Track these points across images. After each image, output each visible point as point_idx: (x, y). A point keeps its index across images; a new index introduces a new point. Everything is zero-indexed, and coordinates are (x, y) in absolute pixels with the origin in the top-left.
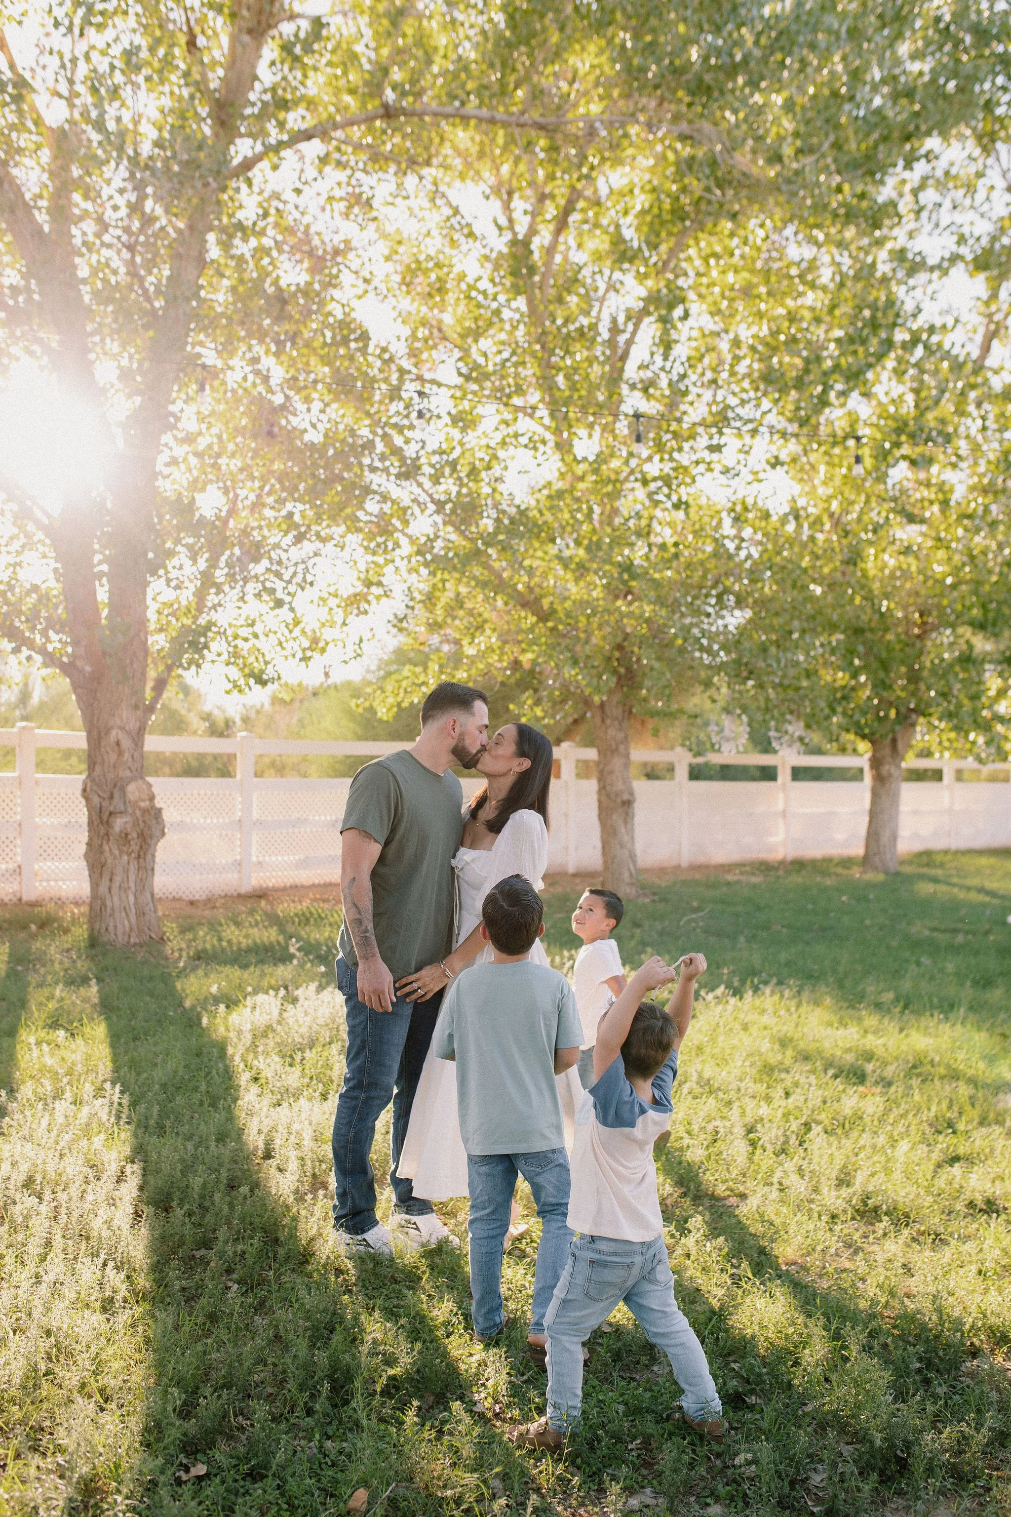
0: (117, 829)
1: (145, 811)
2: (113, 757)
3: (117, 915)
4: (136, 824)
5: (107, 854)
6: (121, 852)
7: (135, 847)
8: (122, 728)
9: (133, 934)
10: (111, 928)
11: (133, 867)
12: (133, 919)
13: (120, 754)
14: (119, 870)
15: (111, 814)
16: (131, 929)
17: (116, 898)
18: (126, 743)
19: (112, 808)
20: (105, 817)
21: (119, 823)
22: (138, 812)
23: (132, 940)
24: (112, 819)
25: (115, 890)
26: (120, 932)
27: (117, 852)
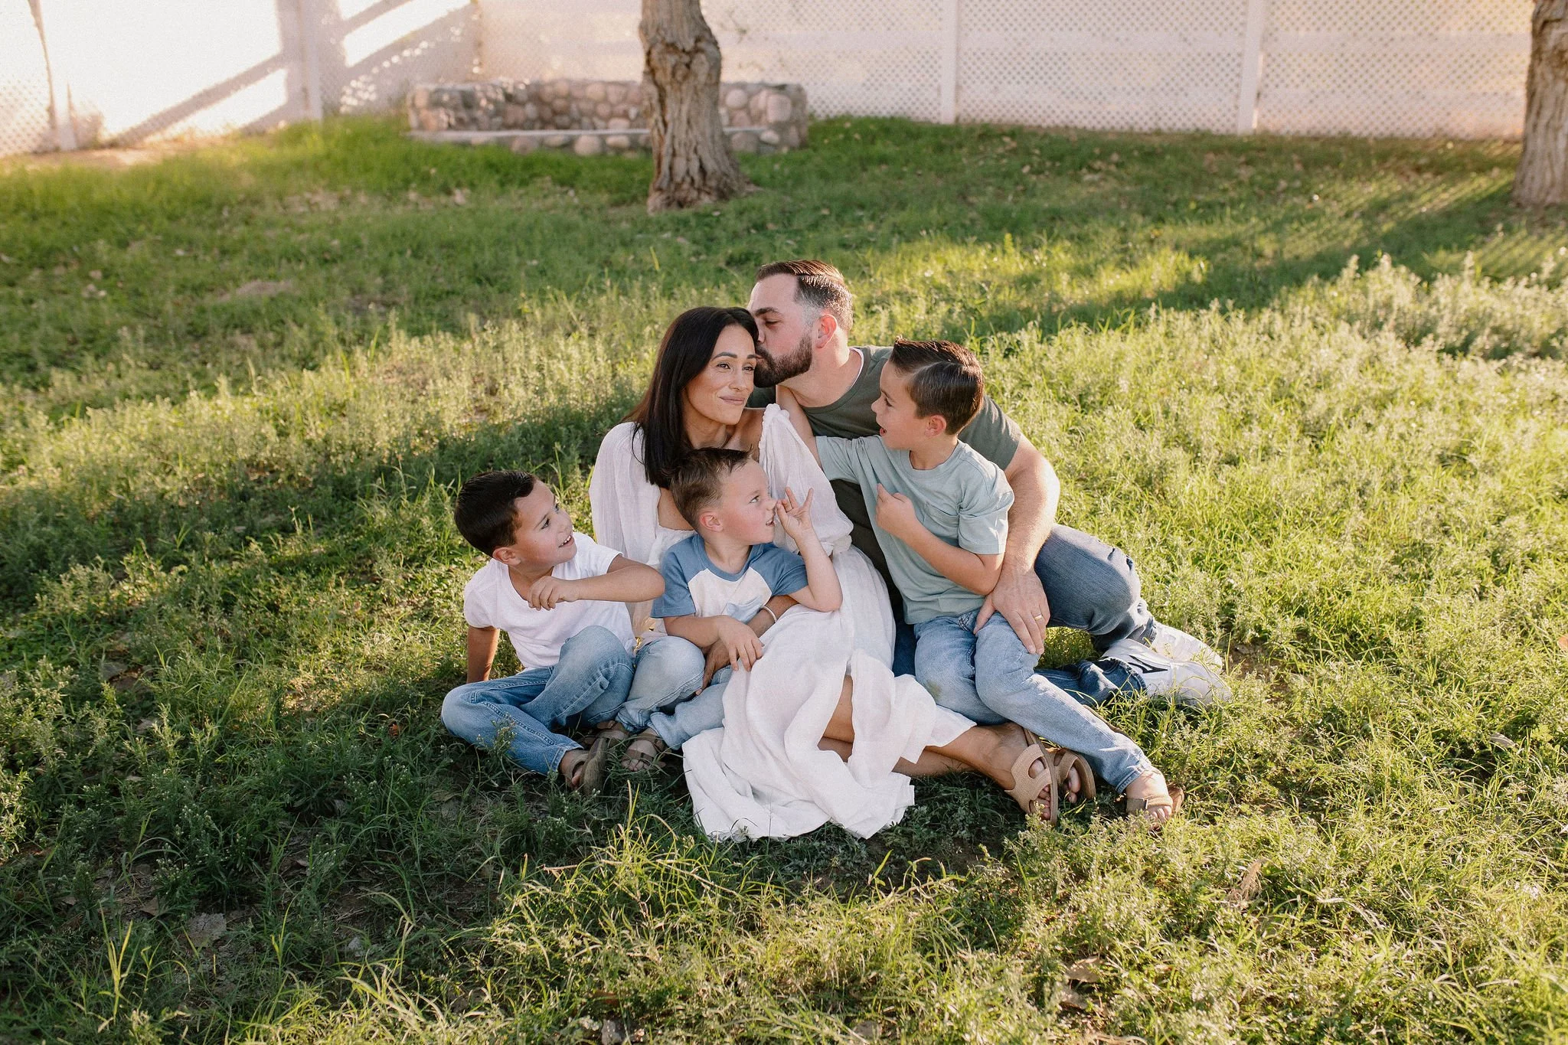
0: (1551, 44)
3: (1537, 163)
5: (1538, 79)
6: (1556, 77)
9: (1555, 191)
10: (1527, 180)
12: (1558, 171)
14: (1549, 102)
15: (1546, 23)
16: (1553, 185)
17: (1539, 141)
19: (1547, 15)
20: (1538, 26)
21: (1554, 34)
23: (1550, 199)
24: (1547, 30)
25: (1541, 129)
26: (1536, 186)
27: (1550, 77)
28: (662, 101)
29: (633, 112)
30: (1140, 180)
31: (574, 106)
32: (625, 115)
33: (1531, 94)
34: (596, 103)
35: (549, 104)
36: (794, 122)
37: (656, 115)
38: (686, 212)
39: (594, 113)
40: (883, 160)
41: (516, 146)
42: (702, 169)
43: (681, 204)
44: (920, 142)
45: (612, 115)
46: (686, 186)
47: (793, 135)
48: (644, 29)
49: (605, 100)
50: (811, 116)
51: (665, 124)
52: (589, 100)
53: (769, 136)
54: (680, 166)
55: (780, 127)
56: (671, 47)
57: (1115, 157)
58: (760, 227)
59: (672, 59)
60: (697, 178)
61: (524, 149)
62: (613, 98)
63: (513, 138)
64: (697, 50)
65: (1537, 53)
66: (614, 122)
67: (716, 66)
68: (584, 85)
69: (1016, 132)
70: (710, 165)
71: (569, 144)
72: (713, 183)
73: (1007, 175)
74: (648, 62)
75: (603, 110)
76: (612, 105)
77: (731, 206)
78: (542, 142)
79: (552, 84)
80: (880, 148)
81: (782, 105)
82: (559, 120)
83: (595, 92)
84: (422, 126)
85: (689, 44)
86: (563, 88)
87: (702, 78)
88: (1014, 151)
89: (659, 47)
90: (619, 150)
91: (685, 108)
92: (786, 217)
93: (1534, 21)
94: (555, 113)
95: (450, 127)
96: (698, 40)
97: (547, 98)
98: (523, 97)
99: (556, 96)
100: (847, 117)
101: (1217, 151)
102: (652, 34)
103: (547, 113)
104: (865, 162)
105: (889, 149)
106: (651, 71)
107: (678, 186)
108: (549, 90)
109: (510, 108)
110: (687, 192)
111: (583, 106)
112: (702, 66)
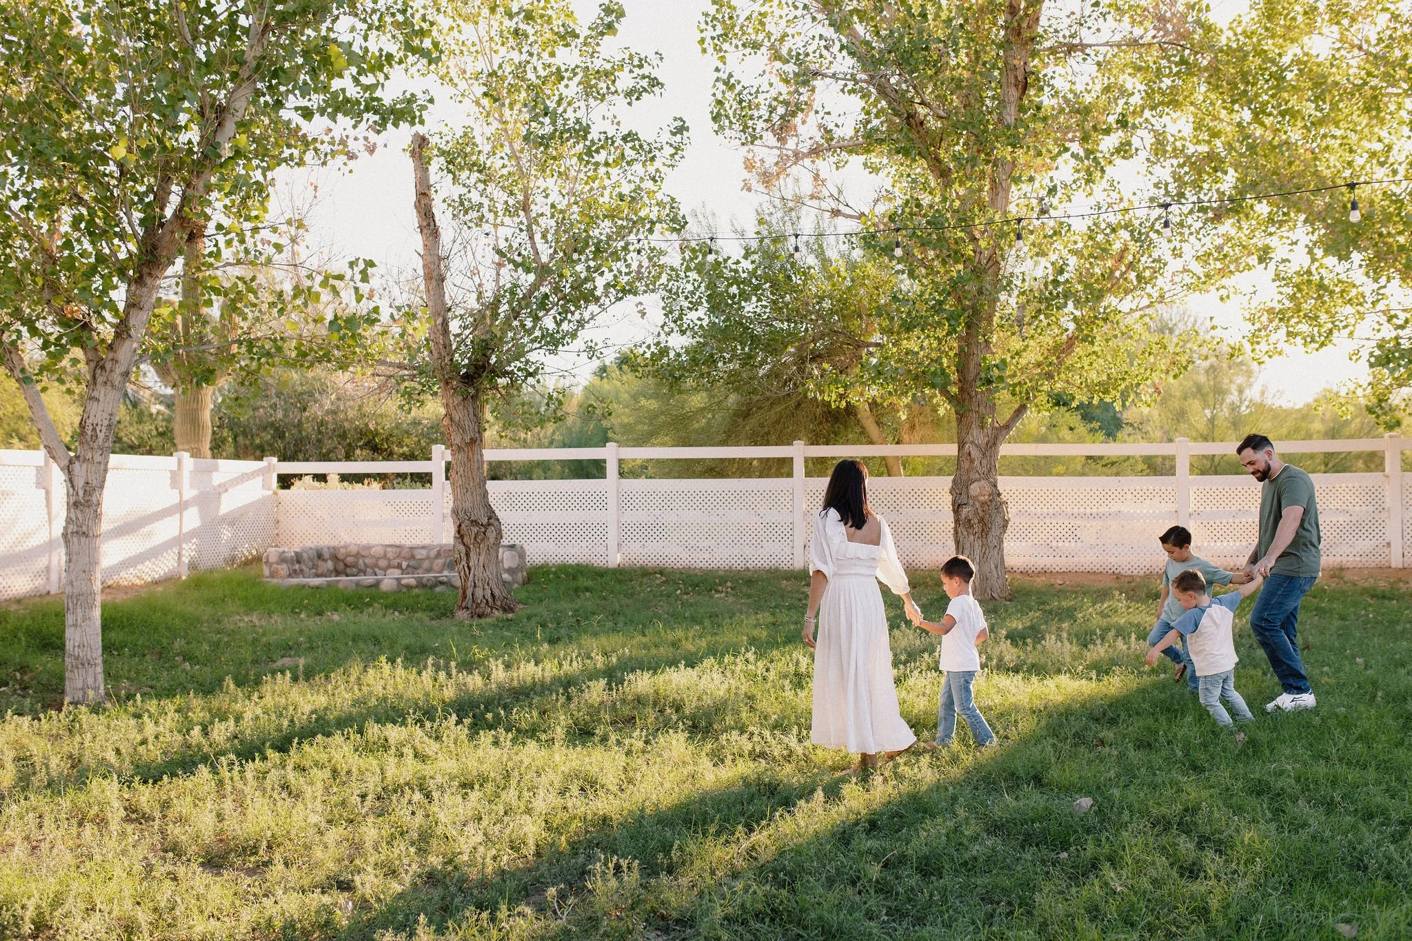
0: (963, 516)
1: (983, 504)
2: (966, 465)
4: (976, 513)
5: (960, 534)
6: (967, 532)
7: (977, 528)
8: (972, 442)
11: (978, 544)
13: (972, 461)
14: (968, 546)
15: (960, 505)
18: (975, 453)
19: (960, 501)
21: (964, 512)
22: (977, 505)
24: (961, 509)
27: (964, 532)
28: (468, 555)
29: (404, 564)
30: (749, 596)
31: (361, 562)
32: (399, 566)
33: (957, 543)
34: (378, 559)
35: (343, 561)
36: (519, 568)
37: (464, 563)
39: (376, 566)
40: (587, 589)
41: (341, 586)
42: (492, 595)
43: (479, 616)
44: (606, 579)
45: (389, 567)
46: (483, 605)
47: (520, 577)
48: (455, 512)
49: (385, 556)
50: (527, 565)
51: (469, 568)
52: (373, 557)
53: (506, 576)
54: (479, 593)
55: (510, 571)
56: (475, 523)
57: (729, 584)
59: (475, 529)
60: (490, 600)
61: (346, 588)
62: (390, 555)
63: (338, 582)
64: (489, 524)
65: (957, 521)
66: (389, 571)
67: (499, 535)
68: (368, 547)
69: (661, 572)
70: (497, 592)
71: (376, 585)
72: (499, 603)
73: (668, 596)
74: (459, 532)
75: (383, 563)
76: (389, 560)
78: (358, 584)
79: (345, 547)
80: (583, 582)
81: (513, 556)
82: (348, 571)
83: (377, 551)
84: (272, 575)
85: (485, 521)
86: (354, 549)
87: (492, 540)
88: (664, 582)
89: (467, 522)
90: (409, 587)
91: (482, 558)
93: (953, 505)
94: (346, 565)
95: (290, 576)
96: (490, 518)
97: (341, 557)
98: (327, 556)
99: (348, 555)
101: (787, 579)
102: (461, 515)
103: (341, 566)
104: (576, 590)
105: (590, 583)
106: (460, 534)
107: (478, 605)
108: (342, 551)
109: (320, 563)
110: (484, 608)
111: (367, 561)
112: (491, 534)
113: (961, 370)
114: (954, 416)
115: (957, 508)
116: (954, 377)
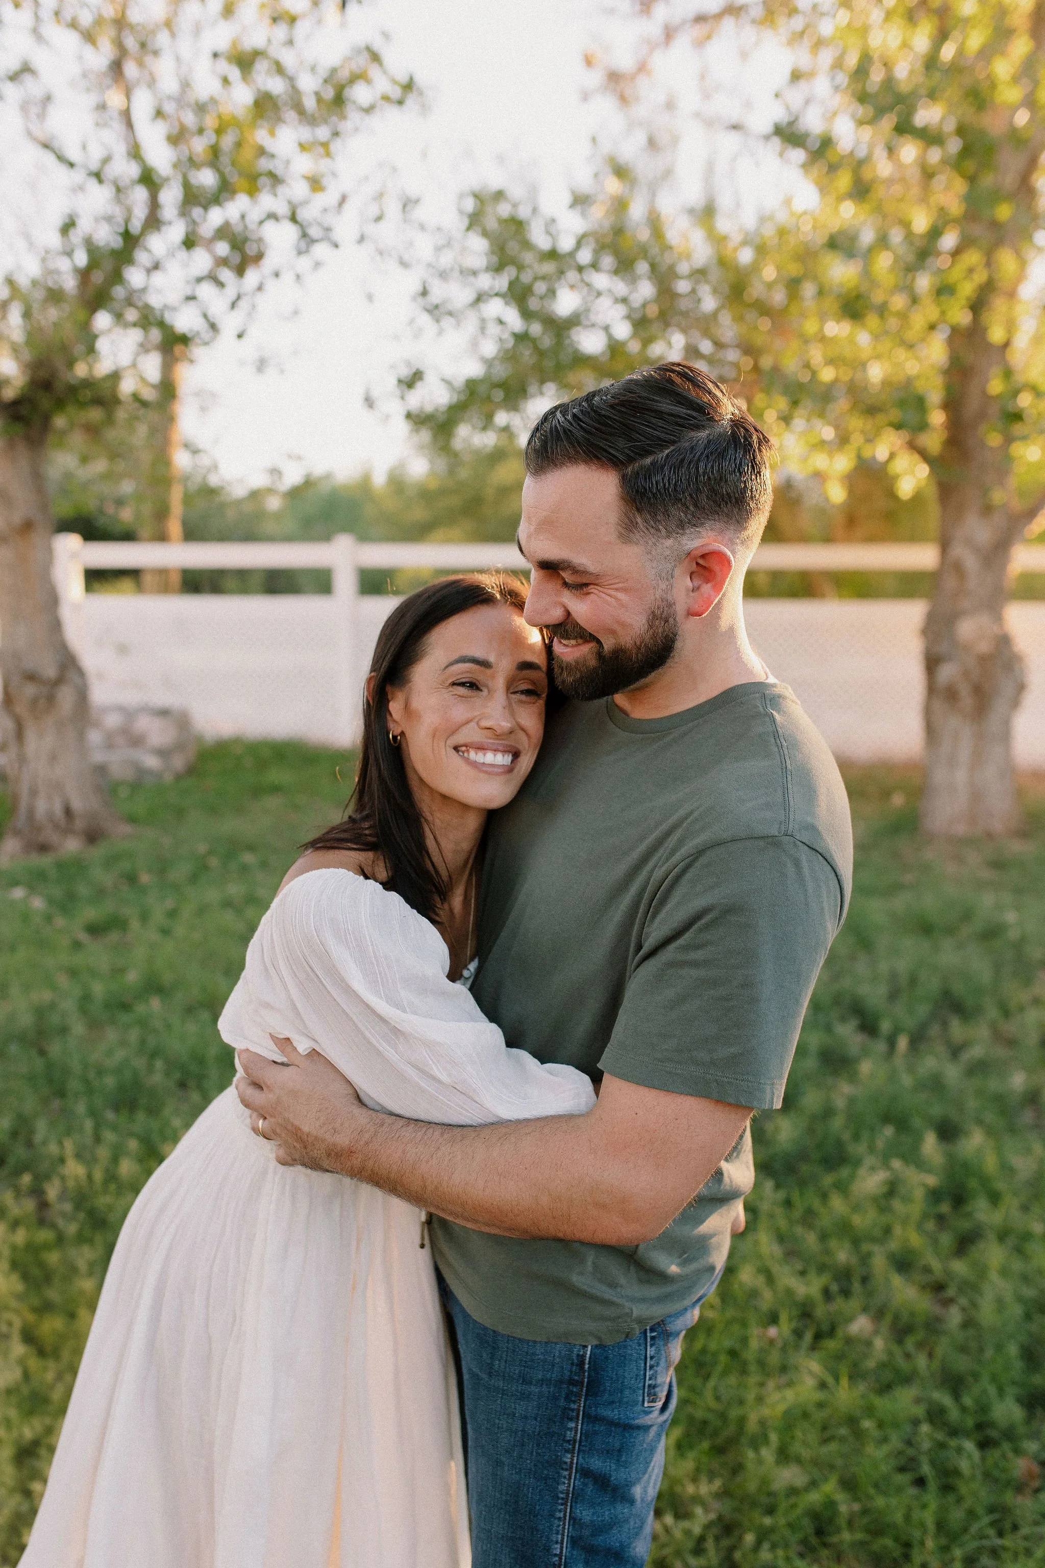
0: (944, 680)
2: (953, 584)
4: (966, 674)
6: (951, 713)
7: (968, 704)
8: (966, 543)
12: (963, 803)
13: (965, 578)
14: (947, 736)
15: (937, 660)
16: (960, 817)
17: (940, 772)
18: (971, 562)
19: (937, 652)
22: (971, 661)
23: (959, 832)
24: (939, 666)
33: (929, 726)
36: (179, 747)
37: (13, 751)
38: (45, 861)
42: (67, 810)
43: (43, 848)
44: (316, 769)
46: (48, 828)
47: (179, 762)
50: (199, 739)
53: (152, 762)
54: (41, 807)
55: (163, 753)
56: (31, 677)
58: (131, 879)
59: (30, 690)
60: (61, 820)
64: (60, 681)
70: (77, 804)
72: (79, 824)
77: (98, 852)
80: (273, 775)
81: (166, 729)
85: (50, 672)
87: (68, 711)
89: (19, 677)
91: (47, 744)
92: (162, 867)
93: (925, 658)
96: (63, 669)
100: (237, 741)
102: (13, 665)
105: (285, 777)
106: (9, 701)
110: (50, 835)
112: (66, 697)
113: (952, 405)
114: (932, 493)
115: (932, 663)
116: (937, 418)
